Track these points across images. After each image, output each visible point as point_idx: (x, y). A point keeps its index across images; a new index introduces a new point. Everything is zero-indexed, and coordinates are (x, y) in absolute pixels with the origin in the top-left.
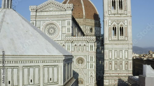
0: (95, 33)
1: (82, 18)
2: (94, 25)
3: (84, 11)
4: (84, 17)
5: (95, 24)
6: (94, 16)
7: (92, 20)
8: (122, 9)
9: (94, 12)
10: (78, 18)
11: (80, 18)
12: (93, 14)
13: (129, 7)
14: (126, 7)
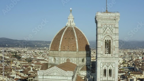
0: (87, 62)
1: (76, 51)
2: (85, 56)
3: (77, 44)
4: (77, 51)
5: (86, 54)
6: (86, 48)
7: (84, 52)
8: (111, 76)
9: (85, 44)
10: (72, 51)
11: (74, 51)
12: (85, 46)
13: (116, 75)
14: (114, 75)
